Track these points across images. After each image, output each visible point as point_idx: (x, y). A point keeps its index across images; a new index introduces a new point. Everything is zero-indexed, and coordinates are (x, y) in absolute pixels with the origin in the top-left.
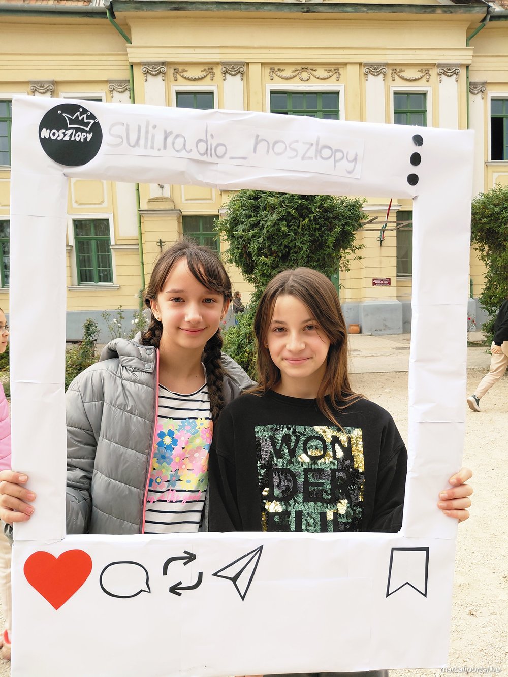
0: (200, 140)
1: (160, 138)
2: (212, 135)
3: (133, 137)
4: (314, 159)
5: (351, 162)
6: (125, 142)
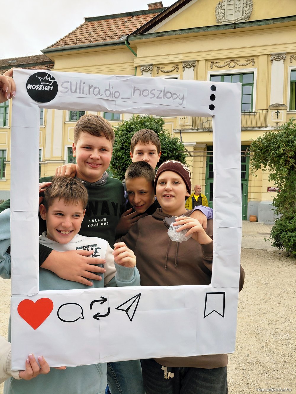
0: (107, 90)
1: (87, 88)
2: (112, 87)
3: (74, 88)
4: (163, 98)
5: (182, 99)
6: (69, 91)
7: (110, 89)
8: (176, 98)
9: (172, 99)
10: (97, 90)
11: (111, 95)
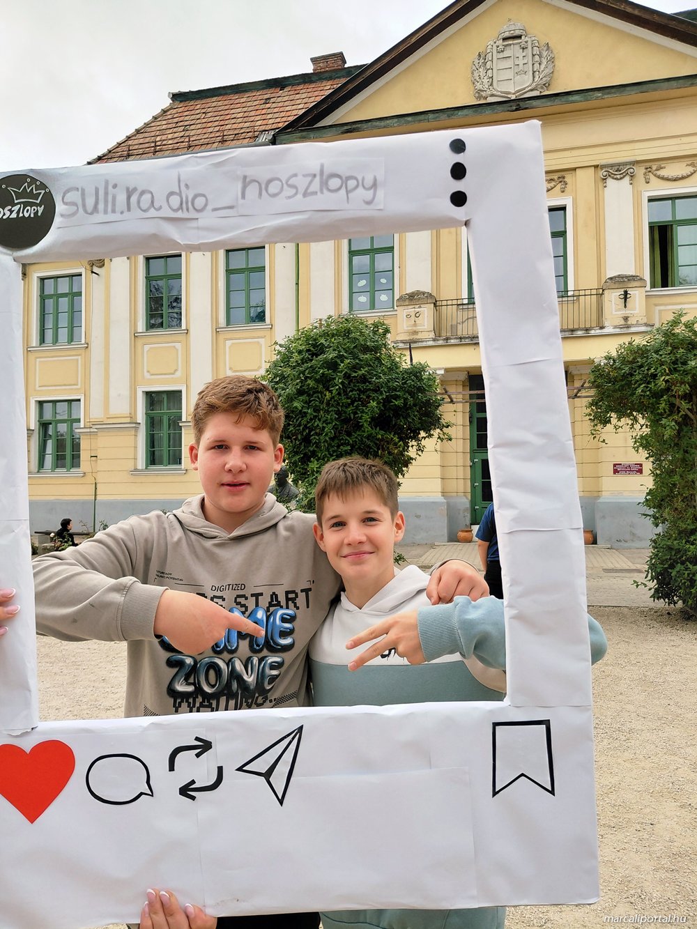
0: (172, 193)
1: (121, 198)
2: (187, 186)
3: (90, 202)
4: (319, 193)
5: (369, 189)
6: (81, 210)
7: (180, 192)
8: (357, 186)
9: (343, 191)
10: (147, 197)
11: (184, 205)
